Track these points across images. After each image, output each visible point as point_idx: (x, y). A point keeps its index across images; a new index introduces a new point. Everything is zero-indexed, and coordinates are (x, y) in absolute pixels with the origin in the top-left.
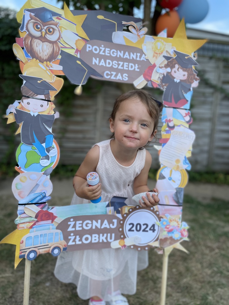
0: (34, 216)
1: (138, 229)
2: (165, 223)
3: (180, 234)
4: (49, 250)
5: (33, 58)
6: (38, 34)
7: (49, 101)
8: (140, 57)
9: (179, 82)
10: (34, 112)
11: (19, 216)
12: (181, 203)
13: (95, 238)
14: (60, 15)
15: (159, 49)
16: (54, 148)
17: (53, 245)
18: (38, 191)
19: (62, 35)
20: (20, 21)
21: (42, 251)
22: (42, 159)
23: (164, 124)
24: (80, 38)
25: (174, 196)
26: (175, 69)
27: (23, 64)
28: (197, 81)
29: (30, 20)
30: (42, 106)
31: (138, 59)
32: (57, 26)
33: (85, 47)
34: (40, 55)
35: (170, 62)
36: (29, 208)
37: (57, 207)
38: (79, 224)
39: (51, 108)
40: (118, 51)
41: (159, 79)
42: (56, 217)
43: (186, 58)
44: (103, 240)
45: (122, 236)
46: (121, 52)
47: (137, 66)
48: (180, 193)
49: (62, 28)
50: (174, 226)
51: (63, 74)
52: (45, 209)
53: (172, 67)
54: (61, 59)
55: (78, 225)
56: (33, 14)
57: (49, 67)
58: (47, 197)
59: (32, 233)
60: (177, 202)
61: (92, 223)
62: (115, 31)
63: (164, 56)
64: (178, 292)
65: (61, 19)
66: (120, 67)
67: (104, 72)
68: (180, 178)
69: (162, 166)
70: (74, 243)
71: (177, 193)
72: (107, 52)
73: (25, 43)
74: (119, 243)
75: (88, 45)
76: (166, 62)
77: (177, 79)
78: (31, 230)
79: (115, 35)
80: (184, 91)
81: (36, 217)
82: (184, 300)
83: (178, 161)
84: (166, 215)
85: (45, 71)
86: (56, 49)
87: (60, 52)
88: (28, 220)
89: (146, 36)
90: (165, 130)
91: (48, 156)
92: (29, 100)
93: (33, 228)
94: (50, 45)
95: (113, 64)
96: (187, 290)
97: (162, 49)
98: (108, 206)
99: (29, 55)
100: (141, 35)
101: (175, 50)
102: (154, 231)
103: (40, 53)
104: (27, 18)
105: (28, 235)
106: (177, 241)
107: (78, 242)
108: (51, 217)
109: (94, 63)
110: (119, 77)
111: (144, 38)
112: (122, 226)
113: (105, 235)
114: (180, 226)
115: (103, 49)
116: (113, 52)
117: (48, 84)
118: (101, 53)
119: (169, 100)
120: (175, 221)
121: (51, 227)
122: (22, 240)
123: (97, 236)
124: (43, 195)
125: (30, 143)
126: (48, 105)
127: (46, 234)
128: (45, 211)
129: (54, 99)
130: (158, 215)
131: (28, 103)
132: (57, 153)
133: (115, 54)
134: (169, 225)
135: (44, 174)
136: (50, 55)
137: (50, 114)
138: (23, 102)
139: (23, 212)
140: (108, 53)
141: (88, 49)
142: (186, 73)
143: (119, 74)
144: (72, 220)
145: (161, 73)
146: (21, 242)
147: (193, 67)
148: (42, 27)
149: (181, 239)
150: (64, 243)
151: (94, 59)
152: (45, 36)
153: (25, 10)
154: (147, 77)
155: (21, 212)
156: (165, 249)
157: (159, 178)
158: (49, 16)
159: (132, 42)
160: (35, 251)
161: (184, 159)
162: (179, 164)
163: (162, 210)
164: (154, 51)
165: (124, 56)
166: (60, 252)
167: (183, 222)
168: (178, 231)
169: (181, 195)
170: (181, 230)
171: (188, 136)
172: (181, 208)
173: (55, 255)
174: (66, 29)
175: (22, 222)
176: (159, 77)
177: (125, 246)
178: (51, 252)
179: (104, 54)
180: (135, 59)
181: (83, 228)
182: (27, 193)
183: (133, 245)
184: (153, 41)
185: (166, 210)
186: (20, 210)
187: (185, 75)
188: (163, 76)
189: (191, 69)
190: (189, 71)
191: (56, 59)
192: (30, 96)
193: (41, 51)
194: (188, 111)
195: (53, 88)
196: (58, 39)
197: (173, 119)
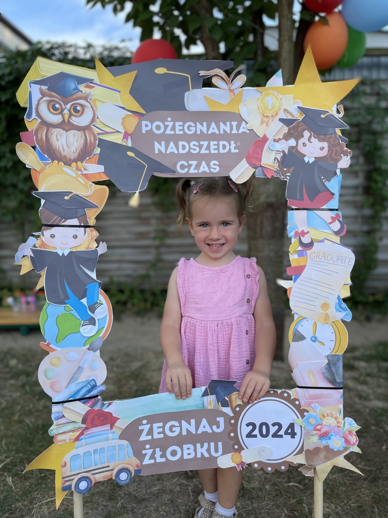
0: (80, 420)
1: (264, 432)
2: (313, 421)
3: (343, 440)
4: (112, 475)
5: (53, 160)
6: (56, 119)
7: (86, 227)
8: (238, 128)
9: (314, 163)
10: (63, 249)
11: (54, 423)
12: (339, 383)
13: (188, 452)
14: (91, 81)
15: (270, 108)
17: (117, 466)
18: (83, 378)
19: (98, 113)
20: (26, 103)
21: (100, 477)
22: (83, 325)
23: (293, 240)
24: (129, 113)
25: (324, 370)
26: (304, 140)
27: (37, 173)
28: (347, 155)
29: (41, 98)
30: (75, 237)
31: (235, 131)
32: (89, 100)
33: (139, 126)
34: (63, 154)
35: (293, 128)
36: (71, 407)
37: (117, 402)
38: (158, 428)
39: (90, 238)
40: (198, 123)
41: (276, 161)
42: (117, 419)
43: (322, 116)
44: (202, 454)
45: (236, 447)
46: (202, 125)
47: (233, 145)
48: (335, 364)
49: (97, 102)
50: (330, 426)
51: (107, 179)
52: (97, 408)
53: (298, 137)
54: (100, 154)
55: (156, 430)
56: (44, 88)
57: (81, 171)
58: (99, 386)
59: (80, 449)
60: (333, 381)
61: (180, 426)
62: (189, 90)
63: (281, 120)
65: (94, 87)
66: (203, 151)
67: (176, 164)
69: (296, 317)
70: (152, 461)
71: (329, 364)
72: (177, 128)
74: (232, 458)
75: (144, 123)
76: (286, 129)
77: (309, 157)
78: (77, 443)
79: (188, 96)
80: (325, 178)
81: (84, 422)
85: (76, 178)
86: (90, 138)
87: (97, 142)
88: (70, 427)
89: (244, 88)
90: (295, 252)
91: (93, 318)
92: (54, 230)
93: (81, 440)
94: (79, 133)
95: (190, 148)
97: (276, 108)
98: (205, 394)
99: (46, 156)
100: (236, 89)
102: (293, 435)
103: (64, 151)
104: (36, 96)
105: (74, 452)
106: (339, 453)
107: (159, 460)
108: (110, 420)
109: (157, 152)
110: (204, 168)
111: (241, 94)
112: (234, 428)
113: (206, 445)
114: (341, 425)
115: (171, 124)
116: (189, 127)
117: (82, 200)
118: (168, 132)
119: (298, 197)
120: (332, 416)
121: (110, 435)
122: (63, 461)
123: (191, 446)
124: (92, 384)
125: (60, 300)
126: (85, 234)
127: (104, 448)
128: (98, 410)
129: (95, 222)
130: (298, 407)
131: (51, 236)
132: (107, 312)
133: (193, 129)
134: (319, 425)
135: (89, 349)
136: (82, 150)
137: (91, 248)
138: (43, 235)
139: (61, 415)
140: (180, 130)
141: (144, 130)
142: (325, 145)
143: (204, 163)
144: (145, 422)
145: (278, 151)
146: (63, 465)
147: (339, 131)
148: (63, 107)
149: (346, 449)
150: (135, 461)
151: (156, 144)
152: (69, 120)
153: (30, 83)
154: (254, 161)
155: (57, 415)
156: (317, 467)
157: (293, 338)
158: (72, 85)
159: (220, 104)
160: (87, 477)
161: (337, 302)
162: (329, 312)
163: (305, 397)
164: (262, 113)
165: (208, 130)
166: (129, 477)
167: (346, 418)
168: (339, 435)
169: (339, 368)
170: (344, 433)
171: (340, 258)
172: (340, 393)
173: (123, 482)
174: (103, 102)
175: (60, 432)
176: (276, 158)
177: (242, 463)
178: (116, 477)
179: (173, 132)
180: (229, 133)
181: (165, 434)
182: (65, 383)
183: (258, 462)
184: (259, 96)
185: (313, 397)
186: (55, 413)
187: (323, 148)
188: (282, 155)
189: (333, 135)
190: (330, 140)
191: (91, 155)
192: (55, 224)
193: (65, 146)
194: (336, 212)
195: (90, 204)
196: (92, 122)
197: (309, 229)
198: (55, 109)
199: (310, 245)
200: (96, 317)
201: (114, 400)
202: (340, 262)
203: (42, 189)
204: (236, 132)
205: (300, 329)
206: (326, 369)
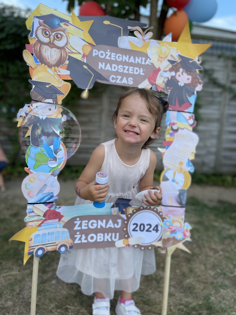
0: (42, 214)
1: (142, 229)
3: (183, 234)
4: (56, 248)
5: (42, 64)
6: (46, 40)
9: (183, 86)
10: (42, 116)
11: (28, 215)
12: (184, 205)
13: (100, 237)
14: (68, 22)
15: (163, 53)
16: (61, 150)
17: (60, 243)
18: (47, 191)
19: (70, 41)
20: (30, 28)
21: (50, 249)
22: (50, 161)
23: (168, 127)
24: (87, 44)
25: (177, 197)
26: (180, 73)
27: (32, 69)
28: (201, 84)
29: (39, 27)
31: (143, 63)
32: (65, 32)
33: (91, 52)
34: (48, 61)
35: (175, 66)
36: (38, 207)
37: (64, 207)
38: (85, 223)
39: (58, 111)
40: (124, 55)
41: (164, 83)
42: (63, 216)
43: (190, 61)
44: (107, 240)
45: (126, 236)
46: (126, 57)
47: (142, 70)
48: (183, 195)
49: (70, 34)
50: (177, 227)
51: (70, 79)
52: (52, 209)
53: (177, 71)
54: (68, 64)
55: (83, 225)
56: (41, 21)
57: (57, 72)
58: (55, 197)
59: (41, 231)
60: (180, 203)
61: (97, 223)
62: (121, 36)
64: (181, 292)
65: (69, 25)
66: (125, 71)
67: (109, 77)
68: (183, 180)
69: (165, 168)
70: (80, 242)
71: (180, 194)
72: (113, 56)
73: (34, 49)
74: (123, 242)
75: (94, 50)
76: (170, 66)
77: (181, 83)
78: (39, 228)
79: (120, 39)
80: (188, 95)
81: (44, 216)
82: (187, 300)
83: (181, 163)
84: (169, 215)
85: (54, 76)
86: (64, 54)
87: (68, 57)
88: (36, 218)
89: (151, 40)
90: (169, 133)
92: (38, 104)
93: (42, 226)
94: (58, 50)
95: (118, 69)
96: (189, 290)
97: (167, 53)
98: (113, 207)
99: (38, 60)
100: (147, 39)
101: (180, 54)
102: (157, 231)
103: (48, 59)
104: (36, 25)
105: (37, 233)
106: (180, 241)
107: (84, 241)
108: (58, 216)
109: (100, 68)
110: (125, 81)
111: (149, 43)
112: (126, 226)
113: (110, 234)
114: (183, 227)
115: (109, 54)
116: (119, 56)
117: (56, 89)
118: (107, 58)
119: (173, 103)
120: (178, 222)
121: (58, 225)
122: (30, 237)
123: (102, 235)
124: (51, 195)
126: (55, 108)
127: (54, 232)
128: (53, 210)
129: (61, 103)
130: (161, 216)
131: (36, 107)
132: (64, 155)
133: (121, 58)
134: (172, 226)
135: (52, 175)
136: (58, 60)
138: (32, 106)
139: (32, 211)
140: (114, 58)
141: (94, 54)
142: (190, 77)
143: (125, 78)
144: (78, 219)
145: (165, 77)
146: (30, 240)
147: (197, 71)
148: (51, 34)
149: (184, 239)
150: (70, 241)
151: (100, 64)
152: (53, 42)
153: (34, 17)
154: (152, 81)
155: (30, 211)
156: (168, 248)
157: (163, 179)
158: (57, 22)
159: (137, 47)
160: (42, 248)
161: (188, 162)
162: (183, 167)
163: (166, 211)
164: (159, 55)
166: (66, 249)
167: (185, 223)
168: (181, 232)
170: (184, 231)
172: (184, 209)
173: (62, 252)
174: (73, 35)
175: (30, 221)
177: (129, 245)
178: (58, 249)
179: (110, 58)
180: (140, 63)
181: (88, 228)
182: (36, 193)
183: (137, 245)
184: (158, 46)
185: (170, 211)
186: (29, 209)
187: (189, 79)
188: (167, 80)
189: (195, 73)
190: (193, 75)
191: (63, 64)
192: (39, 100)
193: (49, 56)
194: (192, 114)
195: (60, 92)
196: (66, 45)
197: (177, 122)
198: (47, 34)
200: (57, 157)
201: (62, 206)
202: (191, 141)
203: (34, 79)
205: (167, 175)
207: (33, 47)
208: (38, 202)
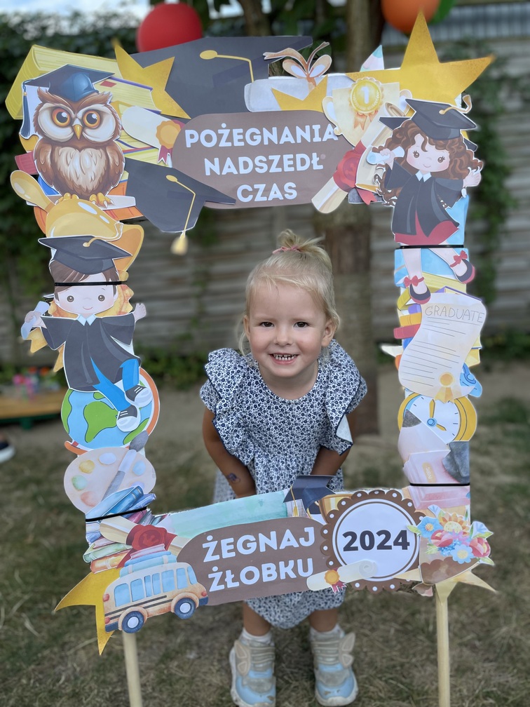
0: (123, 540)
1: (367, 543)
2: (431, 527)
3: (471, 549)
4: (170, 607)
5: (63, 193)
6: (63, 134)
7: (115, 283)
8: (322, 134)
9: (430, 180)
10: (85, 316)
11: (90, 546)
12: (466, 478)
13: (268, 572)
14: (110, 76)
15: (367, 102)
17: (176, 595)
18: (125, 486)
19: (123, 122)
20: (18, 115)
21: (154, 611)
22: (120, 417)
23: (402, 291)
24: (167, 120)
25: (445, 462)
26: (416, 147)
27: (42, 212)
29: (41, 105)
30: (102, 298)
31: (317, 139)
32: (108, 104)
33: (181, 138)
34: (77, 183)
35: (400, 131)
36: (110, 525)
37: (171, 514)
38: (228, 544)
39: (123, 298)
40: (264, 129)
41: (377, 180)
42: (174, 536)
43: (441, 112)
44: (286, 573)
45: (331, 563)
46: (271, 132)
47: (315, 158)
48: (459, 454)
49: (120, 106)
50: (453, 533)
51: (138, 215)
52: (145, 523)
53: (407, 143)
54: (129, 180)
55: (225, 548)
56: (44, 89)
57: (104, 206)
58: (147, 495)
59: (127, 576)
60: (456, 475)
61: (257, 541)
62: (250, 81)
63: (383, 120)
65: (114, 84)
66: (274, 169)
67: (235, 190)
68: (457, 417)
69: (407, 394)
70: (222, 587)
71: (451, 454)
72: (236, 137)
73: (39, 162)
74: (326, 578)
75: (188, 132)
76: (389, 133)
77: (424, 173)
78: (122, 570)
79: (250, 90)
81: (129, 542)
84: (431, 507)
85: (97, 216)
86: (113, 158)
87: (124, 164)
88: (112, 549)
89: (329, 75)
90: (405, 306)
91: (133, 407)
92: (72, 291)
93: (127, 565)
94: (98, 153)
95: (255, 166)
97: (376, 103)
98: (288, 498)
99: (53, 187)
100: (318, 76)
101: (411, 98)
102: (405, 545)
103: (78, 179)
104: (34, 102)
105: (118, 581)
106: (465, 566)
107: (231, 585)
108: (164, 538)
109: (208, 173)
110: (275, 193)
111: (324, 83)
112: (327, 539)
113: (291, 563)
114: (468, 531)
115: (226, 132)
116: (253, 134)
117: (108, 246)
118: (223, 144)
119: (409, 230)
120: (456, 520)
121: (165, 557)
122: (105, 593)
123: (272, 566)
124: (137, 493)
125: (88, 385)
126: (115, 293)
127: (157, 574)
128: (147, 526)
129: (128, 276)
130: (411, 510)
131: (68, 299)
132: (152, 398)
133: (258, 138)
134: (441, 531)
135: (130, 448)
136: (103, 177)
138: (57, 298)
139: (98, 535)
140: (239, 140)
141: (189, 143)
143: (275, 187)
144: (210, 538)
145: (380, 165)
146: (105, 599)
147: (464, 135)
148: (73, 115)
149: (474, 561)
150: (200, 588)
151: (207, 162)
152: (82, 135)
153: (24, 84)
154: (347, 181)
155: (93, 536)
156: (437, 585)
157: (404, 422)
158: (83, 83)
159: (295, 99)
160: (137, 612)
161: (463, 372)
162: (451, 386)
163: (421, 497)
164: (357, 111)
165: (279, 139)
166: (193, 607)
167: (475, 523)
168: (466, 544)
169: (465, 458)
170: (472, 541)
171: (467, 313)
172: (467, 490)
173: (185, 615)
174: (129, 106)
175: (99, 557)
176: (377, 175)
177: (340, 584)
178: (175, 609)
179: (229, 144)
180: (309, 141)
181: (237, 553)
182: (101, 494)
183: (360, 581)
184: (350, 86)
185: (430, 497)
186: (91, 532)
187: (443, 159)
188: (385, 170)
189: (457, 139)
190: (453, 147)
191: (116, 183)
192: (72, 282)
193: (79, 172)
194: (461, 249)
195: (119, 251)
196: (114, 136)
197: (423, 275)
198: (62, 119)
199: (425, 297)
200: (137, 405)
201: (168, 512)
202: (466, 318)
203: (51, 233)
204: (320, 140)
205: (413, 410)
206: (448, 460)
207: (36, 158)
208: (110, 514)
